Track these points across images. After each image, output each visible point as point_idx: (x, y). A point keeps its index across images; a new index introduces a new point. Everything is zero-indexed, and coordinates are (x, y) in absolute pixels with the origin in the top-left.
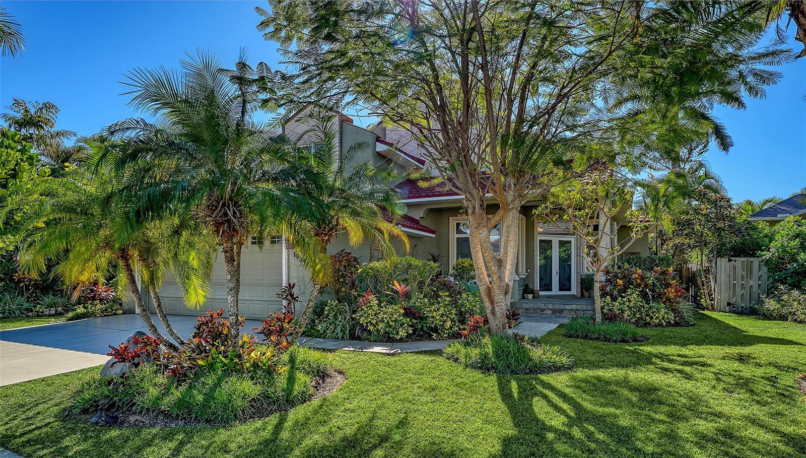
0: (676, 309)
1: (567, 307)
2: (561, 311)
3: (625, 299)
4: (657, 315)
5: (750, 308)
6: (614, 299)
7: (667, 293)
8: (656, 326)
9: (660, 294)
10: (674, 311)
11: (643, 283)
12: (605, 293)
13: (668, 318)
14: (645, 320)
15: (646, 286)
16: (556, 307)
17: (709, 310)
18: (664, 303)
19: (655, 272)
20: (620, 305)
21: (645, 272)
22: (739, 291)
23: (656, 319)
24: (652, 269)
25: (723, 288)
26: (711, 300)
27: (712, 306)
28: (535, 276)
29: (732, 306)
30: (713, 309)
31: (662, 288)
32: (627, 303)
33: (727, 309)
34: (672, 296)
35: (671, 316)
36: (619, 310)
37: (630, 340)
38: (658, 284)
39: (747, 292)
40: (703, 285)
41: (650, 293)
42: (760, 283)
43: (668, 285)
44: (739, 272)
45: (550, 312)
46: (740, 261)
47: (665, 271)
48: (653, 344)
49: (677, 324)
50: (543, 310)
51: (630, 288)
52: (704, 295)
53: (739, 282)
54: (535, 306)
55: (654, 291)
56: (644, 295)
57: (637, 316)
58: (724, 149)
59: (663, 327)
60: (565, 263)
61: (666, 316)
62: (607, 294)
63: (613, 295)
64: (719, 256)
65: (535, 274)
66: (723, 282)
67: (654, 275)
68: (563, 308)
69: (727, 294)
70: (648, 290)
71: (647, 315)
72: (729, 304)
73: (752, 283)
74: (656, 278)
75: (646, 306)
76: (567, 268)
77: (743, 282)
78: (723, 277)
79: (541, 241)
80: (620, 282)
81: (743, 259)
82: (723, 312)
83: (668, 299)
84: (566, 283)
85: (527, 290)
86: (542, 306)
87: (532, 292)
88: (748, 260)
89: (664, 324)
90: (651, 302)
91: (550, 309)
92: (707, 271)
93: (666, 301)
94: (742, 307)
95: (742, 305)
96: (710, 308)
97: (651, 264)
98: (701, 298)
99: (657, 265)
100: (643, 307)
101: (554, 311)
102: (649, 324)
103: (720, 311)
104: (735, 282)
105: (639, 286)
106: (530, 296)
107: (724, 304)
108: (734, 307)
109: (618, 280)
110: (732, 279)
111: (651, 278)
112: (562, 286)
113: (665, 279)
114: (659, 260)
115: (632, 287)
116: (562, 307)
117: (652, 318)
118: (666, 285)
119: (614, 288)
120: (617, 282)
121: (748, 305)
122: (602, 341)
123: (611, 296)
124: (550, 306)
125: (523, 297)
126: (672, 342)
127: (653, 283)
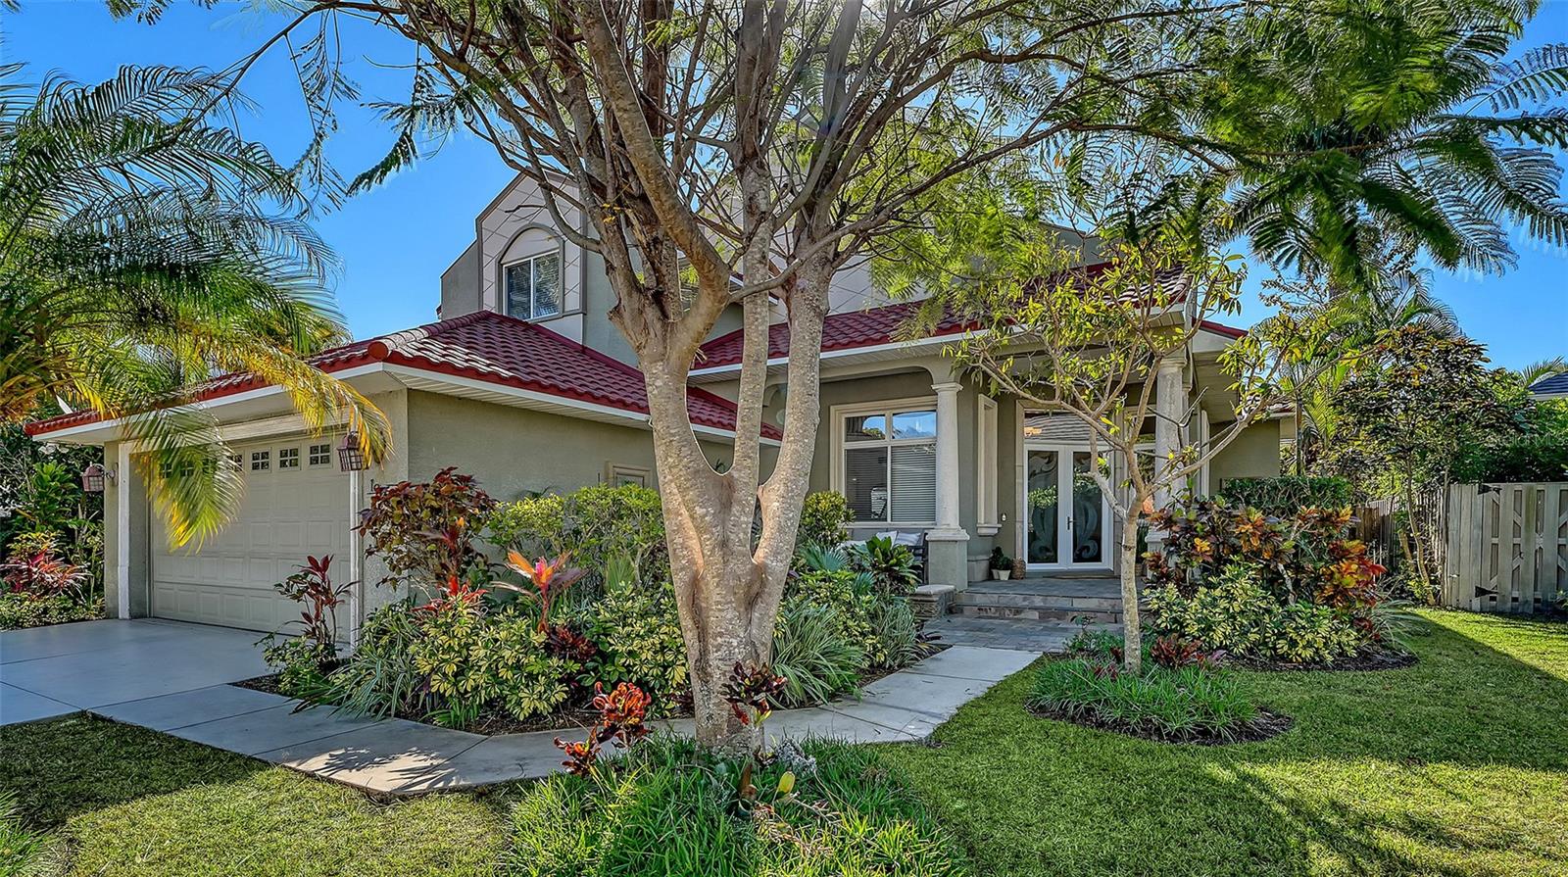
0: (1361, 620)
1: (1078, 604)
2: (1061, 613)
3: (1217, 592)
4: (1309, 637)
5: (1537, 601)
6: (1188, 590)
7: (1337, 576)
8: (1307, 665)
9: (1318, 578)
10: (1355, 622)
11: (1269, 547)
12: (1163, 575)
13: (1339, 643)
14: (1275, 649)
15: (1277, 554)
16: (1054, 603)
17: (1430, 606)
18: (1329, 601)
19: (1305, 519)
20: (1204, 607)
21: (1273, 519)
22: (1506, 562)
23: (1304, 648)
24: (1293, 511)
25: (1465, 553)
26: (1432, 582)
27: (1435, 595)
28: (1018, 531)
29: (1488, 596)
30: (1439, 604)
31: (1321, 559)
32: (1223, 604)
33: (1476, 603)
34: (1350, 582)
35: (1350, 638)
36: (1199, 621)
37: (1225, 733)
38: (1309, 550)
39: (1527, 563)
40: (1412, 547)
41: (1288, 575)
42: (1562, 541)
43: (1339, 554)
44: (1508, 516)
45: (1036, 615)
46: (1509, 489)
47: (1331, 515)
48: (1303, 752)
49: (1365, 660)
50: (1018, 611)
51: (1231, 562)
52: (1417, 570)
53: (1505, 540)
54: (1004, 601)
55: (1299, 569)
56: (1271, 581)
57: (1252, 637)
58: (1447, 263)
59: (1325, 668)
60: (1088, 500)
61: (1335, 638)
62: (1168, 577)
63: (1184, 580)
64: (1455, 480)
65: (1018, 525)
66: (1466, 538)
67: (1300, 527)
68: (1069, 606)
69: (1475, 570)
70: (1281, 567)
71: (1281, 635)
72: (1480, 592)
73: (1540, 541)
74: (1304, 535)
75: (1275, 608)
76: (1092, 512)
77: (1517, 541)
78: (1464, 527)
79: (1032, 454)
80: (1203, 545)
81: (1518, 486)
82: (1465, 610)
83: (1341, 592)
84: (1091, 544)
85: (998, 560)
86: (1020, 601)
87: (1008, 565)
88: (1530, 489)
89: (1330, 658)
90: (1291, 597)
91: (1036, 609)
92: (1422, 515)
93: (1332, 597)
94: (1515, 600)
95: (1516, 594)
96: (1431, 600)
97: (1289, 497)
98: (1408, 577)
99: (1306, 501)
100: (1268, 611)
101: (1046, 614)
102: (1284, 658)
103: (1458, 608)
104: (1495, 541)
105: (1256, 554)
106: (1004, 575)
107: (1466, 593)
108: (1493, 599)
109: (1197, 541)
110: (1488, 533)
111: (1291, 535)
112: (1081, 550)
113: (1330, 536)
114: (1312, 488)
115: (1236, 558)
116: (1065, 603)
117: (1293, 644)
118: (1332, 551)
119: (1187, 562)
120: (1194, 547)
121: (1530, 595)
122: (1134, 733)
123: (1180, 582)
124: (1038, 601)
125: (990, 577)
126: (1367, 744)
127: (1296, 547)
